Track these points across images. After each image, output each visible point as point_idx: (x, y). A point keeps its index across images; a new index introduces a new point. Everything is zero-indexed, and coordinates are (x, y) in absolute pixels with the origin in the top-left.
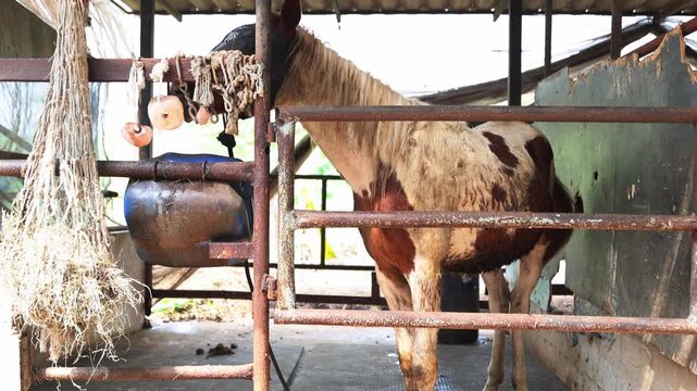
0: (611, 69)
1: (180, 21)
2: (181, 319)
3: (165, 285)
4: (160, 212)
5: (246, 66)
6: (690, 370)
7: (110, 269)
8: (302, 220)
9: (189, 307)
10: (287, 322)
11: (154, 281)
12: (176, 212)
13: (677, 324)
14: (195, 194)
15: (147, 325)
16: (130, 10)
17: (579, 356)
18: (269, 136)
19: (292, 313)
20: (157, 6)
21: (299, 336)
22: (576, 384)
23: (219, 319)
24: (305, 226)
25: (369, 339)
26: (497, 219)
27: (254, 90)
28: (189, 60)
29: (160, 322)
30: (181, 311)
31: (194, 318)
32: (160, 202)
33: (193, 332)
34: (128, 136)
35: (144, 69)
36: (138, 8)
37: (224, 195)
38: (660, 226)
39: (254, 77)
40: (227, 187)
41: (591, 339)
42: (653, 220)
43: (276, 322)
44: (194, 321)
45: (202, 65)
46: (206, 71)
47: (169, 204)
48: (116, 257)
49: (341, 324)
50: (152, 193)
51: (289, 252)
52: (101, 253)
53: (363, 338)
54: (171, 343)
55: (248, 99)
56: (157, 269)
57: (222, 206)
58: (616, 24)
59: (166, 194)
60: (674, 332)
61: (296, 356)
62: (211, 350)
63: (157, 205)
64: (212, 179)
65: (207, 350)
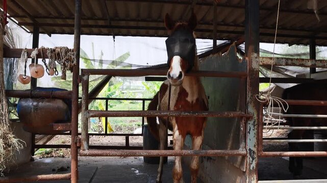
0: (213, 58)
1: (50, 36)
2: (47, 157)
3: (41, 143)
4: (33, 111)
5: (70, 53)
6: (240, 169)
7: (9, 135)
8: (91, 114)
9: (51, 152)
10: (85, 155)
11: (36, 141)
12: (39, 111)
13: (235, 152)
14: (48, 104)
15: (33, 160)
16: (29, 31)
17: (204, 166)
18: (79, 80)
19: (87, 152)
20: (40, 30)
21: (97, 163)
22: (203, 177)
23: (63, 157)
24: (93, 116)
25: (125, 163)
26: (168, 113)
27: (73, 62)
28: (46, 50)
29: (38, 158)
30: (47, 153)
31: (53, 156)
32: (32, 107)
33: (52, 162)
34: (20, 80)
35: (27, 53)
36: (32, 30)
37: (60, 104)
38: (229, 115)
39: (73, 57)
40: (61, 101)
41: (208, 160)
42: (226, 113)
43: (80, 156)
44: (53, 158)
45: (52, 52)
46: (53, 55)
47: (36, 108)
48: (12, 130)
49: (107, 156)
50: (30, 103)
51: (86, 127)
52: (5, 128)
53: (122, 163)
54: (42, 167)
55: (70, 65)
56: (37, 136)
57: (58, 108)
58: (215, 43)
59: (35, 104)
60: (234, 155)
61: (94, 171)
62: (58, 169)
63: (31, 108)
64: (55, 98)
65: (57, 169)
